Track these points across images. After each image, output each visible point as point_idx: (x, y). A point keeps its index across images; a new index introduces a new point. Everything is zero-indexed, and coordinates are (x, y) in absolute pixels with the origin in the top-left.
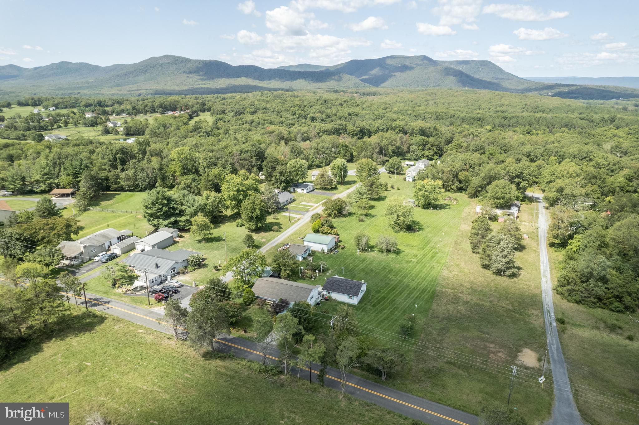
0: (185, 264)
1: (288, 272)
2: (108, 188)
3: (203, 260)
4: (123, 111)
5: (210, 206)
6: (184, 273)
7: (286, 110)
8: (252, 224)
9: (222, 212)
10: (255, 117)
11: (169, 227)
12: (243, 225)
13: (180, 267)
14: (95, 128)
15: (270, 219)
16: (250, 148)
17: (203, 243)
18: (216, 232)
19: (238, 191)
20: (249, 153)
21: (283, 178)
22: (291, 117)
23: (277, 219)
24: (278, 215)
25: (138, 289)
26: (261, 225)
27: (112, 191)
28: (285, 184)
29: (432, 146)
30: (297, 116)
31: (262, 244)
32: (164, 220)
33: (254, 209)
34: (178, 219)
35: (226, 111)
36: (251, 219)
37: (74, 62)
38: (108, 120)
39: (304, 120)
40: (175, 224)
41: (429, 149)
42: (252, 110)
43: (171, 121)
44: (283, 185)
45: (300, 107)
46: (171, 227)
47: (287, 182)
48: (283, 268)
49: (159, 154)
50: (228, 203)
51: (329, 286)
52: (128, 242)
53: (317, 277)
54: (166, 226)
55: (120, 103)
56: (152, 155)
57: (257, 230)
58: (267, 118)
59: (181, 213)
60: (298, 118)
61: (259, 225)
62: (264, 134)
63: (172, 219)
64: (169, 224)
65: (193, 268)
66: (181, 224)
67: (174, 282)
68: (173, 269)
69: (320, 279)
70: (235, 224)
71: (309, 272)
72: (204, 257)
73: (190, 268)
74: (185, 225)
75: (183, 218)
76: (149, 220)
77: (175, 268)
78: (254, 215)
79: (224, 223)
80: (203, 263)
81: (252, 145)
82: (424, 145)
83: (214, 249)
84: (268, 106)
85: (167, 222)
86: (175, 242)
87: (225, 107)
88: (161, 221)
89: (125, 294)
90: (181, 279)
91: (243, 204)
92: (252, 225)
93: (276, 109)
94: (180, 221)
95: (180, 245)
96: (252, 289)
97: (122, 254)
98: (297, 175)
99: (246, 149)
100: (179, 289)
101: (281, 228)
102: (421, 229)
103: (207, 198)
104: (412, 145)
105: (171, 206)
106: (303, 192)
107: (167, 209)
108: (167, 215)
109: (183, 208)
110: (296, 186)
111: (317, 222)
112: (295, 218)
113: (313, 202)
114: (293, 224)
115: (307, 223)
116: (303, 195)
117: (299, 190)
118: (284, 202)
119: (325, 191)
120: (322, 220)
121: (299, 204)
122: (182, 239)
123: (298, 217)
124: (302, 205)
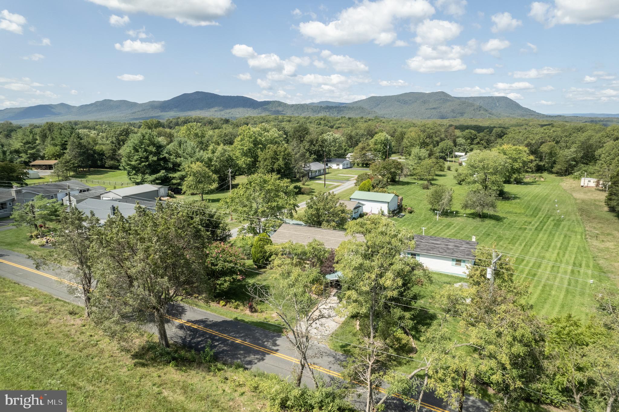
21: (314, 149)
23: (308, 185)
24: (309, 182)
29: (481, 140)
34: (170, 175)
37: (115, 100)
40: (163, 180)
41: (478, 143)
46: (160, 185)
47: (319, 154)
54: (152, 181)
63: (162, 174)
64: (156, 179)
66: (174, 181)
74: (179, 184)
76: (130, 175)
85: (154, 177)
88: (146, 176)
94: (173, 178)
102: (515, 198)
103: (213, 152)
104: (458, 137)
105: (162, 156)
106: (338, 168)
107: (155, 158)
108: (153, 169)
109: (178, 160)
110: (330, 161)
111: (367, 182)
112: (332, 185)
113: (353, 175)
114: (331, 189)
115: (350, 189)
116: (338, 170)
117: (333, 166)
118: (316, 172)
119: (365, 168)
120: (373, 180)
121: (335, 175)
122: (172, 199)
123: (336, 184)
124: (340, 176)
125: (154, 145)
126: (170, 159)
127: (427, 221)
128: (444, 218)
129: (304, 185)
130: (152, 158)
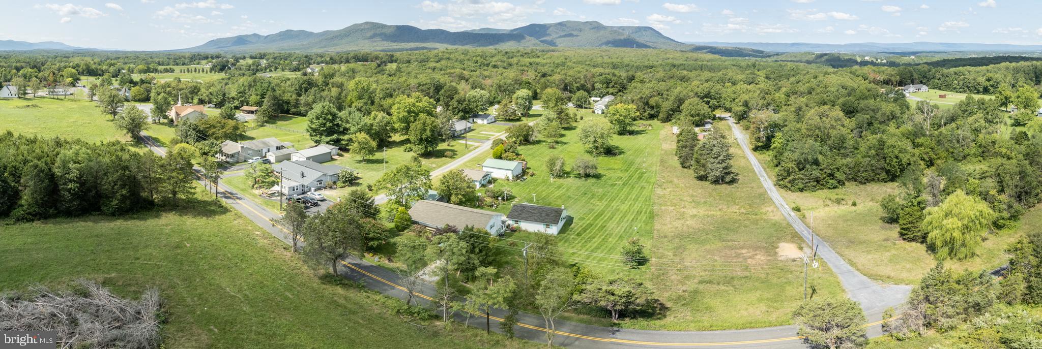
0: (334, 179)
1: (460, 196)
2: (287, 112)
3: (358, 178)
4: (322, 62)
5: (376, 126)
6: (331, 188)
7: (469, 60)
8: (421, 147)
9: (391, 137)
10: (438, 65)
11: (331, 144)
12: (411, 150)
13: (328, 180)
14: (297, 73)
15: (442, 146)
16: (429, 81)
17: (363, 164)
18: (378, 155)
19: (409, 112)
20: (427, 86)
21: (461, 107)
22: (473, 65)
23: (452, 146)
24: (453, 143)
26: (431, 149)
27: (291, 114)
28: (463, 114)
30: (479, 64)
31: (431, 169)
32: (326, 136)
33: (425, 130)
34: (341, 137)
35: (412, 61)
36: (421, 141)
38: (308, 67)
39: (485, 68)
40: (336, 142)
42: (436, 60)
43: (361, 68)
44: (461, 114)
45: (481, 57)
46: (333, 145)
47: (466, 111)
48: (454, 192)
49: (341, 86)
50: (396, 126)
51: (516, 214)
52: (285, 151)
53: (500, 206)
54: (327, 143)
55: (322, 57)
56: (333, 87)
57: (427, 155)
58: (449, 65)
59: (345, 131)
60: (480, 66)
61: (430, 149)
62: (444, 74)
63: (335, 136)
64: (331, 141)
65: (343, 185)
66: (343, 142)
68: (320, 182)
69: (504, 208)
70: (402, 148)
71: (489, 200)
72: (359, 176)
73: (340, 184)
74: (347, 145)
75: (346, 137)
76: (311, 135)
77: (322, 181)
78: (424, 136)
79: (392, 148)
80: (357, 181)
81: (431, 79)
82: (608, 84)
83: (373, 170)
84: (452, 56)
85: (329, 139)
86: (333, 159)
87: (411, 57)
88: (323, 137)
89: (260, 196)
90: (327, 193)
91: (412, 126)
92: (420, 149)
93: (459, 60)
94: (343, 140)
95: (336, 163)
96: (409, 212)
97: (276, 162)
98: (477, 107)
99: (424, 82)
100: (320, 203)
101: (456, 155)
102: (621, 153)
103: (374, 119)
104: (596, 83)
105: (336, 123)
106: (483, 123)
107: (331, 124)
108: (330, 132)
109: (348, 126)
110: (476, 116)
111: (500, 148)
112: (472, 145)
113: (495, 132)
114: (471, 151)
115: (487, 151)
116: (483, 125)
117: (479, 121)
118: (461, 131)
119: (508, 123)
120: (506, 145)
121: (478, 133)
122: (341, 158)
123: (476, 144)
124: (482, 134)
125: (331, 114)
126: (342, 125)
127: (544, 184)
128: (558, 180)
129: (449, 146)
130: (329, 124)
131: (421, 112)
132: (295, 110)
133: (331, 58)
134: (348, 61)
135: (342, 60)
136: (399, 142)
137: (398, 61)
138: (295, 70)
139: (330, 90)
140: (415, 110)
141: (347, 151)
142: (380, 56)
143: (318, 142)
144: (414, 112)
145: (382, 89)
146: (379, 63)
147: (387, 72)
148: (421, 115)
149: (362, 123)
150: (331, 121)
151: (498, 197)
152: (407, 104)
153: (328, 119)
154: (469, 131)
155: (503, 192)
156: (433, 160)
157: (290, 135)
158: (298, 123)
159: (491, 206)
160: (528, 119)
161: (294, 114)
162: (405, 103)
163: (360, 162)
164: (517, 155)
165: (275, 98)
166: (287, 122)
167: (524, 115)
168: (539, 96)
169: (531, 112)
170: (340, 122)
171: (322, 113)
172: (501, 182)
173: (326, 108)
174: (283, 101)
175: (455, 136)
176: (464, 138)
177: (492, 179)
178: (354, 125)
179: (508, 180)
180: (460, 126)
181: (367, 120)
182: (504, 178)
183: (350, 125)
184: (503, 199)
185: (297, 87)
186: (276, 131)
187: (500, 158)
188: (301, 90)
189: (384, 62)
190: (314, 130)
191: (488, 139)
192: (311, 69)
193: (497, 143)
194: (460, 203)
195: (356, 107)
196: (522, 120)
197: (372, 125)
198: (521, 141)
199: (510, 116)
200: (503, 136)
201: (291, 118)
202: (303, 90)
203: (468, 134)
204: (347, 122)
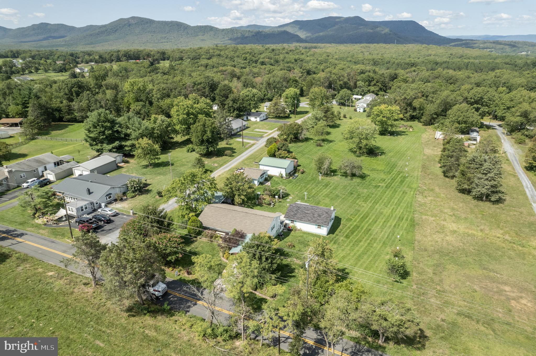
0: (123, 190)
1: (243, 197)
2: (61, 119)
3: (146, 185)
4: (91, 61)
5: (157, 129)
6: (121, 200)
8: (202, 147)
9: (173, 138)
10: (210, 62)
11: (114, 152)
12: (194, 151)
13: (117, 192)
14: (64, 74)
15: (222, 145)
16: (203, 80)
17: (149, 169)
18: (163, 158)
19: (188, 114)
21: (236, 105)
23: (230, 144)
24: (231, 141)
25: (64, 219)
26: (212, 149)
27: (65, 122)
28: (237, 112)
29: (377, 82)
31: (214, 169)
32: (108, 144)
33: (205, 132)
35: (184, 58)
36: (202, 142)
38: (76, 66)
39: (254, 65)
40: (119, 149)
41: (375, 85)
42: (207, 57)
43: (134, 66)
45: (250, 54)
46: (116, 152)
47: (239, 109)
48: (237, 193)
50: (177, 127)
51: (292, 213)
52: (65, 167)
53: (277, 204)
54: (110, 151)
55: (89, 55)
57: (209, 155)
58: (220, 62)
59: (127, 137)
60: (249, 62)
61: (211, 149)
62: (217, 72)
63: (117, 143)
64: (113, 148)
65: (133, 194)
66: (127, 148)
67: (108, 211)
68: (109, 195)
69: (280, 206)
70: (185, 149)
71: (268, 198)
72: (148, 182)
73: (130, 194)
74: (131, 150)
75: (128, 143)
76: (91, 145)
77: (111, 194)
78: (205, 138)
79: (174, 149)
80: (146, 188)
81: (205, 77)
82: (370, 81)
83: (160, 174)
84: (222, 53)
85: (111, 146)
86: (119, 167)
87: (183, 54)
88: (105, 145)
89: (45, 224)
90: (118, 206)
91: (193, 127)
92: (202, 150)
93: (229, 56)
94: (126, 146)
95: (123, 171)
96: (200, 218)
97: (57, 179)
98: (249, 105)
100: (112, 218)
101: (235, 152)
102: (383, 153)
103: (155, 122)
104: (359, 81)
105: (115, 130)
106: (256, 121)
107: (110, 132)
108: (110, 140)
109: (129, 131)
110: (249, 114)
111: (273, 146)
112: (249, 143)
113: (267, 129)
114: (247, 149)
115: (262, 148)
116: (256, 123)
117: (252, 119)
118: (237, 129)
119: (278, 120)
120: (279, 143)
121: (253, 131)
122: (127, 165)
123: (252, 142)
124: (256, 132)
125: (108, 121)
126: (122, 131)
127: (313, 182)
128: (325, 178)
129: (227, 144)
130: (108, 132)
131: (200, 113)
132: (69, 117)
133: (101, 57)
134: (119, 60)
135: (113, 58)
136: (181, 142)
137: (171, 59)
138: (61, 71)
139: (104, 93)
140: (194, 111)
141: (133, 156)
142: (152, 53)
143: (100, 152)
144: (193, 114)
145: (159, 90)
146: (152, 61)
147: (161, 71)
148: (200, 116)
149: (143, 128)
150: (111, 128)
151: (275, 195)
152: (185, 106)
153: (107, 126)
154: (245, 129)
155: (279, 191)
156: (214, 159)
157: (67, 145)
158: (76, 130)
159: (270, 204)
160: (296, 116)
161: (69, 121)
162: (183, 106)
163: (146, 167)
164: (289, 152)
165: (41, 106)
166: (63, 131)
167: (293, 112)
168: (305, 93)
169: (298, 110)
170: (119, 129)
171: (99, 121)
172: (276, 179)
173: (102, 115)
174: (52, 109)
175: (233, 135)
176: (240, 136)
177: (269, 176)
178: (135, 130)
179: (282, 177)
180: (236, 124)
181: (146, 124)
182: (278, 175)
183: (131, 130)
184: (279, 197)
185: (67, 91)
186: (52, 143)
187: (274, 156)
188: (72, 95)
189: (157, 60)
190: (94, 139)
191: (262, 137)
192: (80, 69)
193: (270, 141)
194: (243, 204)
195: (134, 110)
196: (291, 117)
197: (153, 129)
198: (291, 139)
199: (280, 113)
200: (275, 134)
201: (66, 126)
202: (74, 94)
203: (244, 132)
204: (128, 128)
